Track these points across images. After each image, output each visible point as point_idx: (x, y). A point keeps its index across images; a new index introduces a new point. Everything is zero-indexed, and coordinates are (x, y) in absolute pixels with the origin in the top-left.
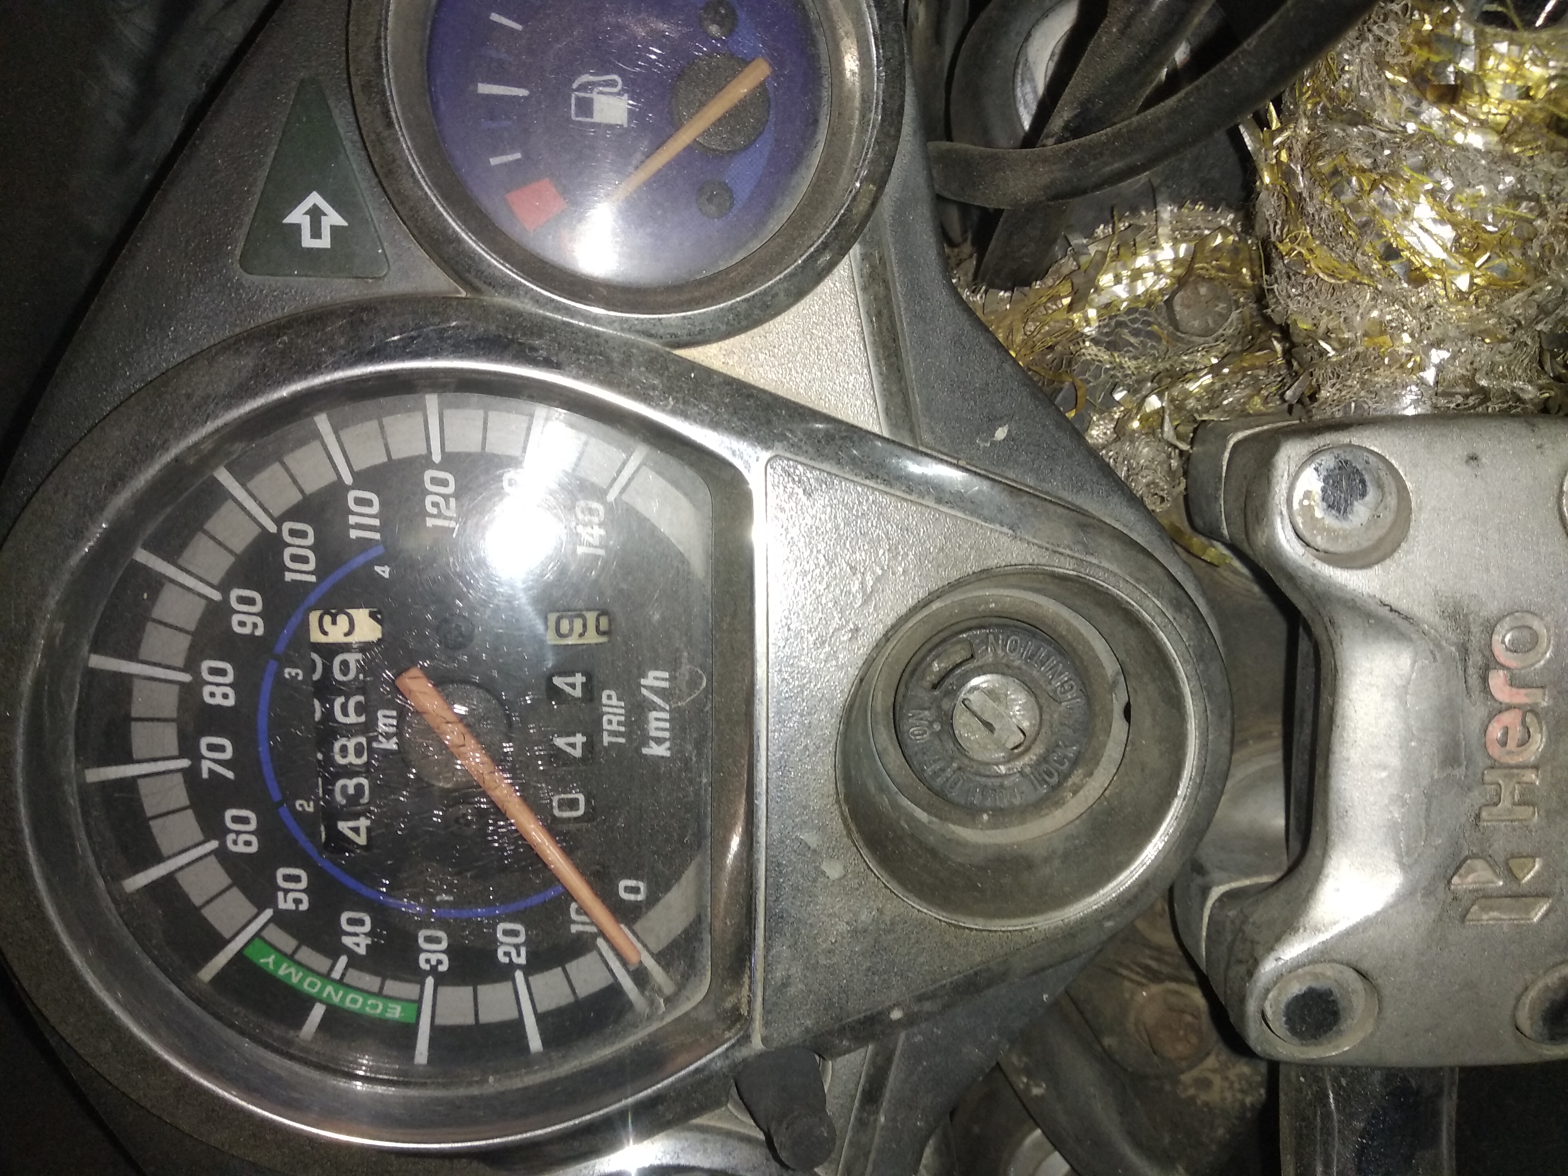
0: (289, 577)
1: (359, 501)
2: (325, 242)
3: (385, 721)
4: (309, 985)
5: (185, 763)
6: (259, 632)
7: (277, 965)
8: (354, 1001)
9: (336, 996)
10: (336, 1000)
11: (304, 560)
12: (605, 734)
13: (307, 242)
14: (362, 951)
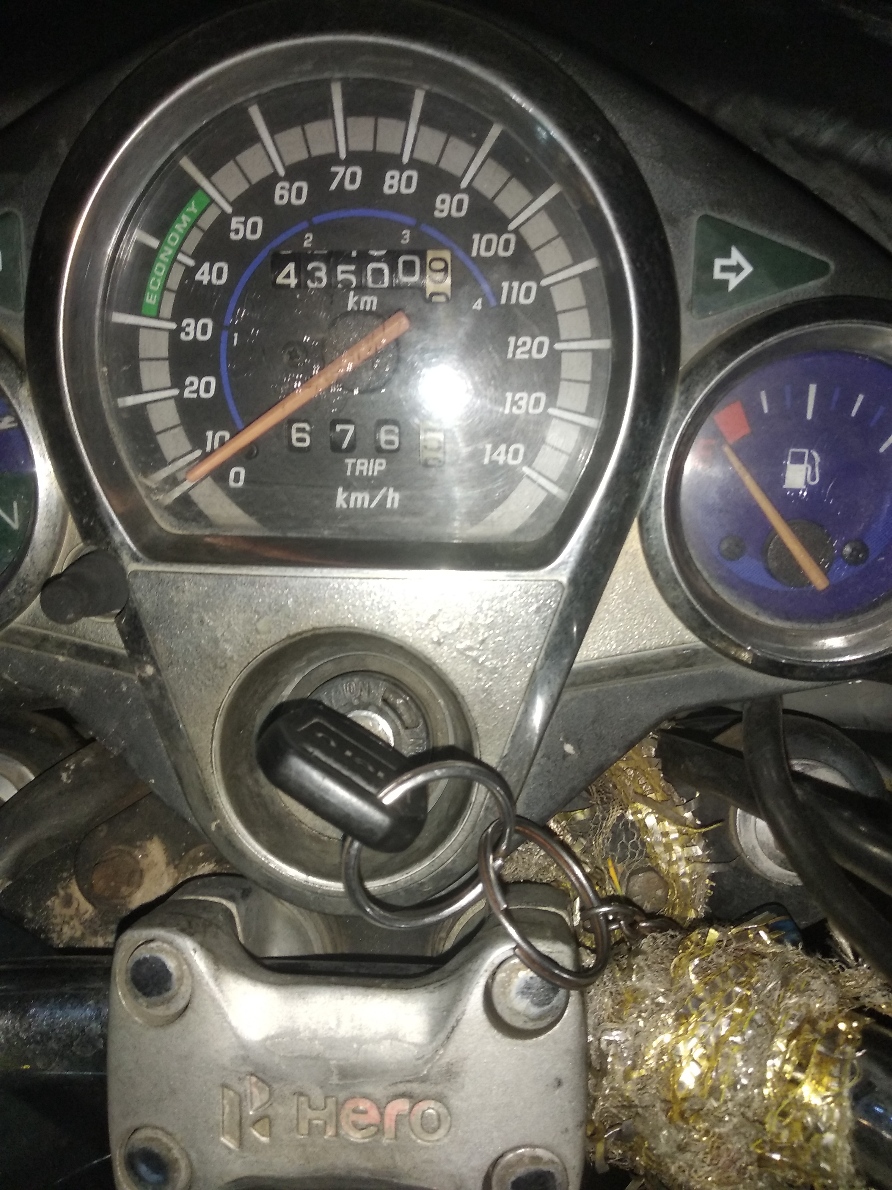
0: (476, 237)
1: (528, 290)
2: (718, 275)
3: (370, 302)
4: (174, 237)
5: (343, 155)
6: (437, 214)
7: (190, 214)
8: (160, 269)
9: (165, 256)
10: (162, 256)
11: (488, 248)
12: (353, 460)
13: (719, 263)
14: (198, 277)
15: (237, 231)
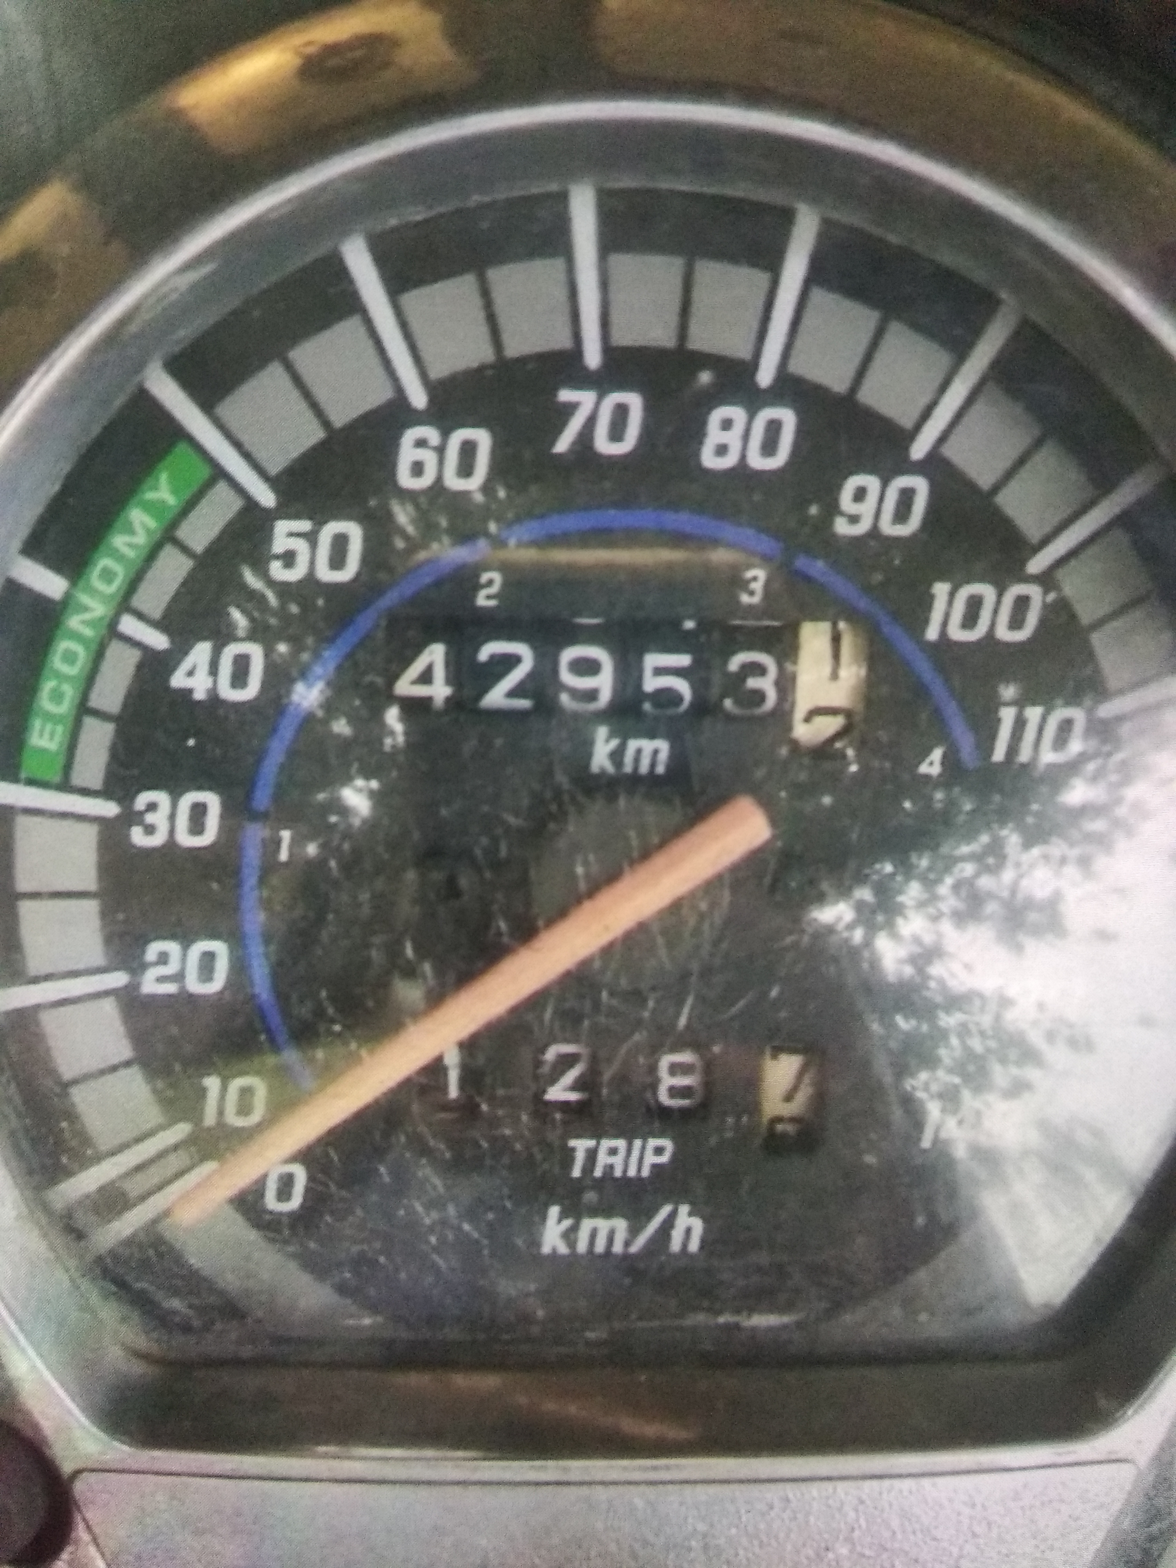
0: (941, 589)
1: (1065, 728)
4: (109, 570)
5: (592, 358)
6: (842, 527)
7: (154, 509)
8: (69, 658)
9: (83, 622)
11: (970, 621)
12: (591, 1143)
14: (178, 681)
15: (289, 558)
